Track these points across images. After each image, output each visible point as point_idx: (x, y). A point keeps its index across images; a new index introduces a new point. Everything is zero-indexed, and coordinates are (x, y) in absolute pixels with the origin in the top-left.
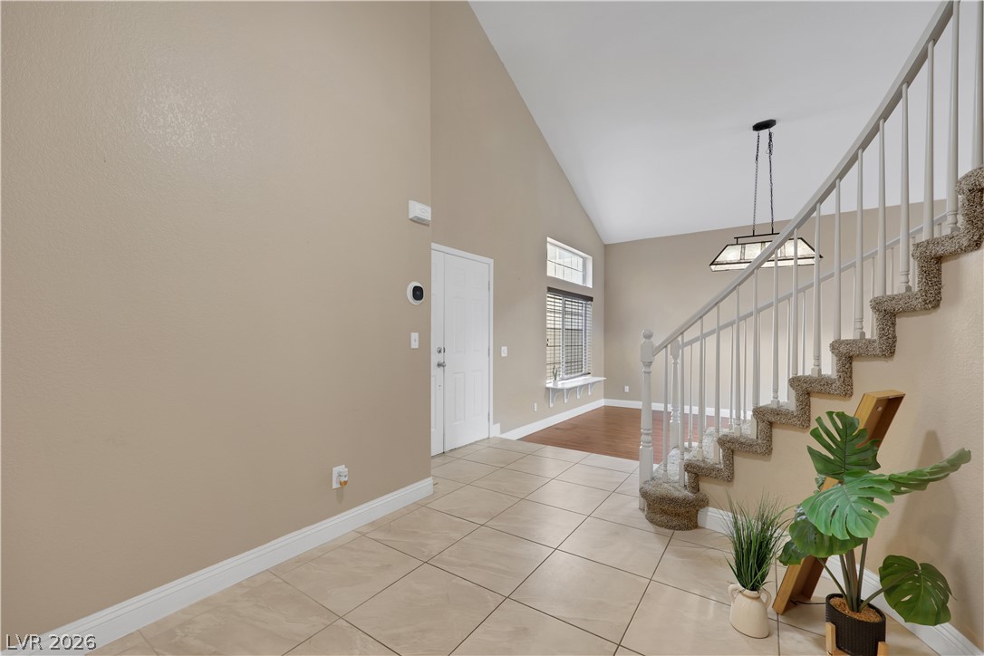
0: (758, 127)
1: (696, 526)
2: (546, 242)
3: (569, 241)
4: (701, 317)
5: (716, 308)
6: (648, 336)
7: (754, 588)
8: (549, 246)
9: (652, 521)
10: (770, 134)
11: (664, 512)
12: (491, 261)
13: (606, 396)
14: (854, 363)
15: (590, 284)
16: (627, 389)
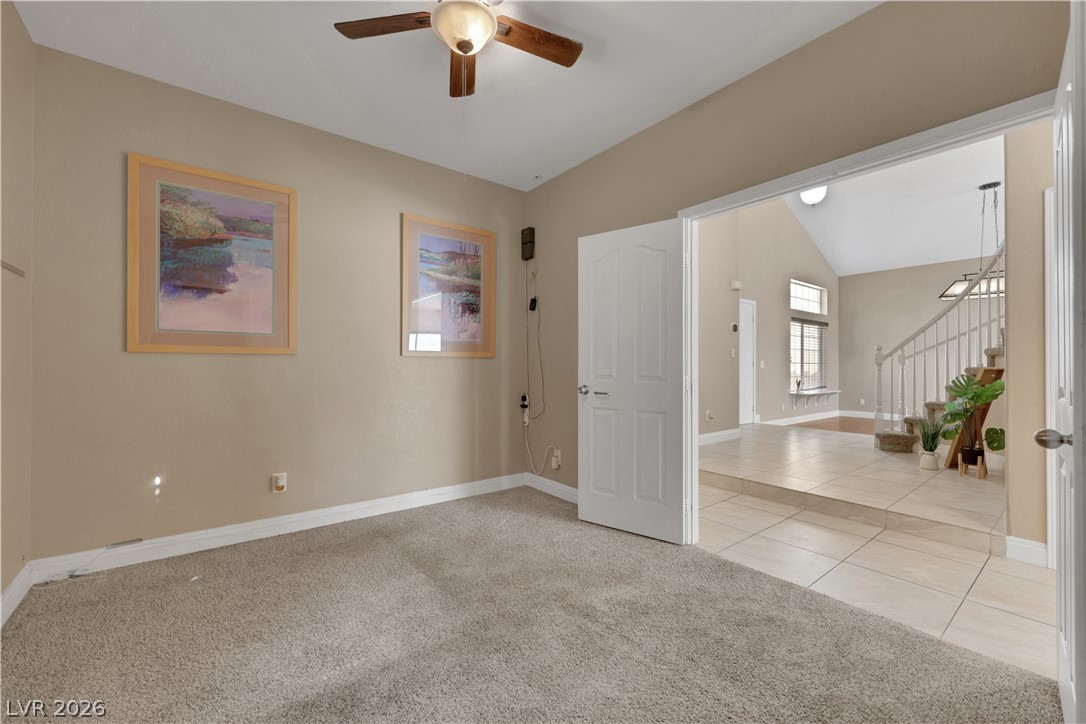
0: (984, 187)
1: (911, 452)
2: (790, 282)
3: (808, 279)
4: (914, 338)
5: (934, 325)
6: (879, 349)
7: (931, 450)
8: (792, 286)
9: (883, 450)
10: (995, 193)
11: (890, 443)
12: (755, 302)
13: (840, 409)
14: (996, 360)
15: (825, 312)
16: (863, 402)
